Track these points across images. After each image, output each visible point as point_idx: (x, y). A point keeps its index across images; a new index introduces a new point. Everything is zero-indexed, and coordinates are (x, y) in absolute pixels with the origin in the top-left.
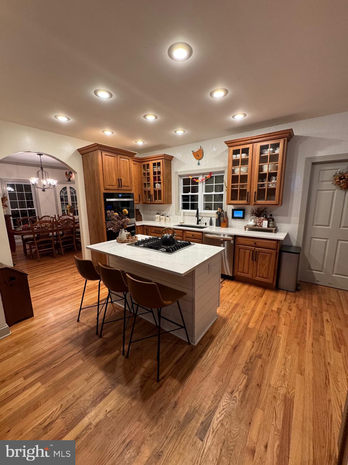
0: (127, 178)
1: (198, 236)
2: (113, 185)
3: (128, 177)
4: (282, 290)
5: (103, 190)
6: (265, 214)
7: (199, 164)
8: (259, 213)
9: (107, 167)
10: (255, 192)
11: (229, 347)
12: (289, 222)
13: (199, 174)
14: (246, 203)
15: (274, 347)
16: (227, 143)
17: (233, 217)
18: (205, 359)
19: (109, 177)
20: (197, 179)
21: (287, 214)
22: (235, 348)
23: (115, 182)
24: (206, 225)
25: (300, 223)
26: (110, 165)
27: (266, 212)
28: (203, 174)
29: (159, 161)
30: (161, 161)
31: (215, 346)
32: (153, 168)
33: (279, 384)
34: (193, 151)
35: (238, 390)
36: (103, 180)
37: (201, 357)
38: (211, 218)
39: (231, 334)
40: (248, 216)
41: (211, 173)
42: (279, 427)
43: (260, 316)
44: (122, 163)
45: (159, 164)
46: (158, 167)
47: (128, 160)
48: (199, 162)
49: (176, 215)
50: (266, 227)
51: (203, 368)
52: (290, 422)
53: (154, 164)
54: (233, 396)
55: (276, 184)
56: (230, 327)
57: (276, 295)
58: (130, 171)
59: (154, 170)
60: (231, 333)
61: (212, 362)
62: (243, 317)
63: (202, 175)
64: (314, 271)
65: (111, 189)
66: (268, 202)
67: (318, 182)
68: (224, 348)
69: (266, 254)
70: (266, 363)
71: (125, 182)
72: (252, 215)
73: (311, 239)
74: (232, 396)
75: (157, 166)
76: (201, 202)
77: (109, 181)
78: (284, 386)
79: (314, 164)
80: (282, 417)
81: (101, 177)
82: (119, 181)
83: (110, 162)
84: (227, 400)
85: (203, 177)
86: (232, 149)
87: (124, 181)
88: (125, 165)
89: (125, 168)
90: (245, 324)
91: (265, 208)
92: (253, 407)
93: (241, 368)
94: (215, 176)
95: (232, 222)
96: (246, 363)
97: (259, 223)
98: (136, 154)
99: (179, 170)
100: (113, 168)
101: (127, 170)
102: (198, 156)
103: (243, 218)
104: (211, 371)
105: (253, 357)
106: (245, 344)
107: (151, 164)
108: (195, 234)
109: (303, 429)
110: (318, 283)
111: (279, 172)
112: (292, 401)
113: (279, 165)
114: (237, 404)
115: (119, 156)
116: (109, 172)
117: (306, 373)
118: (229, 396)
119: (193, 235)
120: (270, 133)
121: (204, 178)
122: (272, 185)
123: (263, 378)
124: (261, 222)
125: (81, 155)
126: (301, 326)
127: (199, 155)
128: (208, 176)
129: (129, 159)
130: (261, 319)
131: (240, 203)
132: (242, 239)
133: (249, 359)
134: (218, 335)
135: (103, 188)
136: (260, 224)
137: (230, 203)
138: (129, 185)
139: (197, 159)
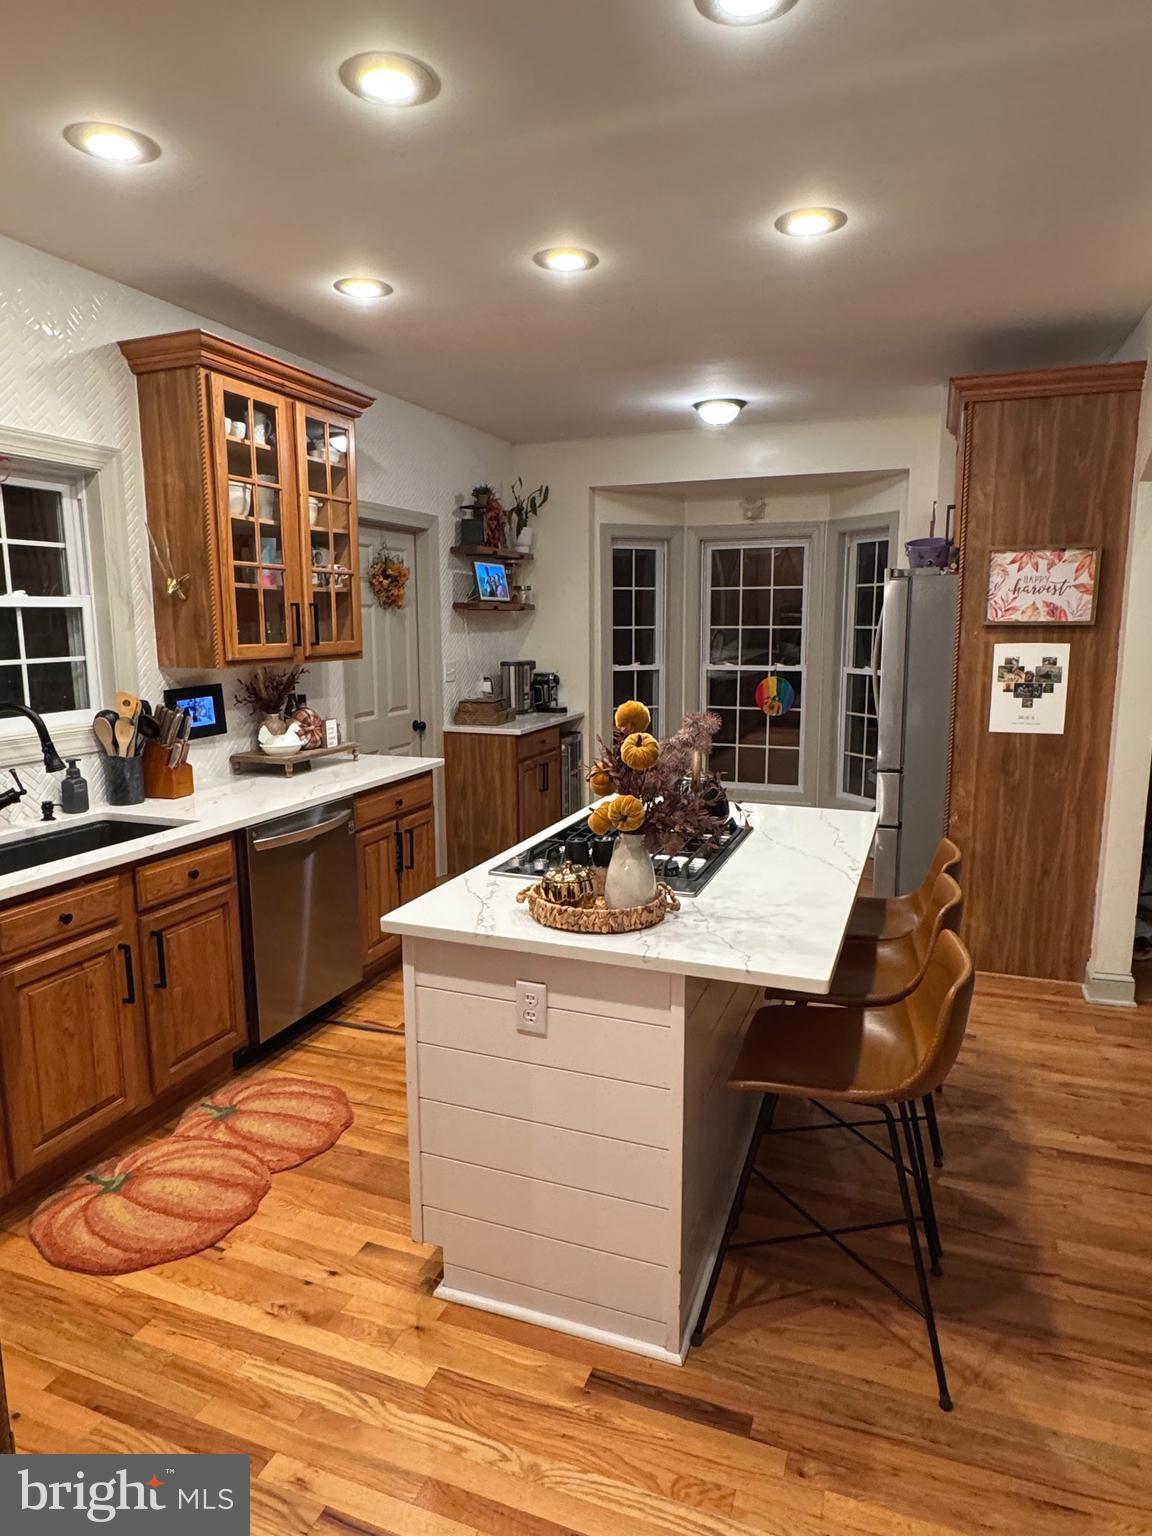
1: (217, 866)
10: (311, 606)
16: (206, 342)
24: (49, 816)
38: (71, 763)
55: (346, 582)
86: (221, 384)
103: (219, 727)
111: (354, 533)
119: (193, 874)
131: (272, 654)
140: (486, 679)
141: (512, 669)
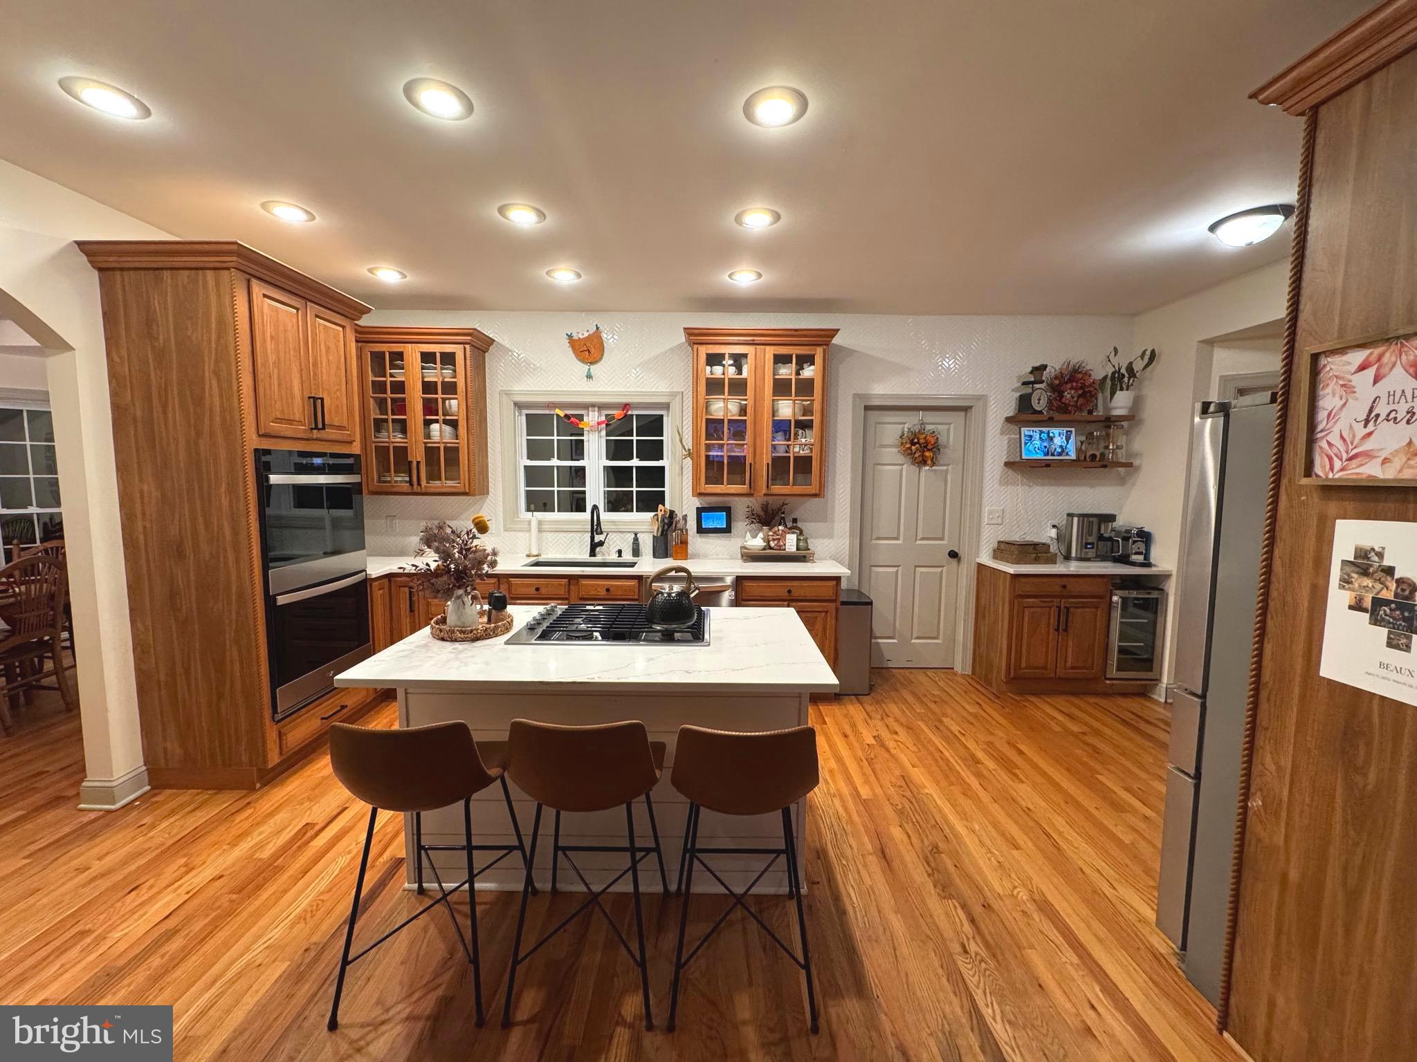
0: (337, 398)
1: (626, 590)
2: (291, 418)
3: (341, 394)
4: (847, 697)
5: (254, 436)
6: (783, 518)
7: (589, 376)
8: (768, 517)
9: (270, 346)
10: (768, 464)
11: (872, 860)
12: (830, 536)
13: (587, 406)
14: (745, 492)
15: (938, 818)
16: (690, 332)
17: (701, 530)
18: (855, 912)
19: (279, 385)
20: (580, 418)
21: (824, 516)
22: (883, 854)
23: (298, 409)
24: (620, 555)
25: (852, 536)
26: (282, 339)
27: (783, 513)
28: (601, 407)
29: (448, 348)
30: (458, 350)
31: (844, 872)
32: (423, 368)
33: (1009, 886)
34: (570, 337)
35: (968, 939)
36: (252, 394)
37: (842, 913)
38: (636, 535)
39: (848, 829)
40: (740, 525)
41: (626, 406)
42: (1075, 960)
43: (862, 768)
44: (321, 337)
45: (448, 359)
46: (442, 369)
47: (341, 329)
48: (589, 369)
49: (505, 530)
50: (794, 549)
51: (870, 932)
52: (1077, 940)
53: (427, 358)
54: (973, 956)
55: (811, 449)
56: (831, 814)
57: (845, 712)
58: (348, 372)
59: (423, 377)
60: (845, 826)
61: (874, 912)
62: (833, 781)
63: (596, 409)
64: (880, 641)
65: (282, 434)
66: (798, 489)
67: (875, 448)
68: (865, 866)
69: (816, 614)
70: (955, 855)
71: (333, 412)
72: (753, 522)
73: (870, 570)
74: (971, 958)
75: (439, 365)
76: (595, 490)
77: (279, 403)
78: (1016, 884)
79: (867, 408)
80: (1061, 939)
81: (246, 380)
82: (316, 402)
83: (281, 328)
84: (972, 969)
85: (600, 415)
86: (704, 351)
87: (331, 405)
88: (332, 346)
89: (331, 358)
90: (851, 794)
91: (784, 504)
92: (1019, 955)
93: (933, 892)
94: (637, 415)
95: (696, 542)
96: (929, 875)
97: (774, 540)
98: (368, 311)
99: (517, 387)
100: (292, 352)
101: (338, 368)
102: (587, 353)
103: (727, 530)
104: (891, 932)
105: (927, 857)
106: (892, 839)
107: (413, 353)
108: (612, 586)
109: (1100, 940)
110: (890, 665)
111: (816, 418)
112: (1046, 901)
113: (817, 407)
114: (993, 966)
115: (312, 309)
116: (277, 364)
117: (1021, 843)
118: (967, 961)
119: (608, 590)
120: (796, 330)
121: (603, 418)
122: (803, 450)
123: (980, 890)
124: (779, 539)
125: (96, 273)
126: (939, 759)
127: (593, 351)
128: (617, 413)
129: (343, 327)
130: (869, 771)
131: (732, 491)
132: (754, 584)
133: (926, 866)
134: (826, 844)
135: (253, 429)
136: (779, 542)
137: (703, 491)
138: (345, 424)
139: (583, 361)
140: (1054, 526)
141: (1076, 519)
